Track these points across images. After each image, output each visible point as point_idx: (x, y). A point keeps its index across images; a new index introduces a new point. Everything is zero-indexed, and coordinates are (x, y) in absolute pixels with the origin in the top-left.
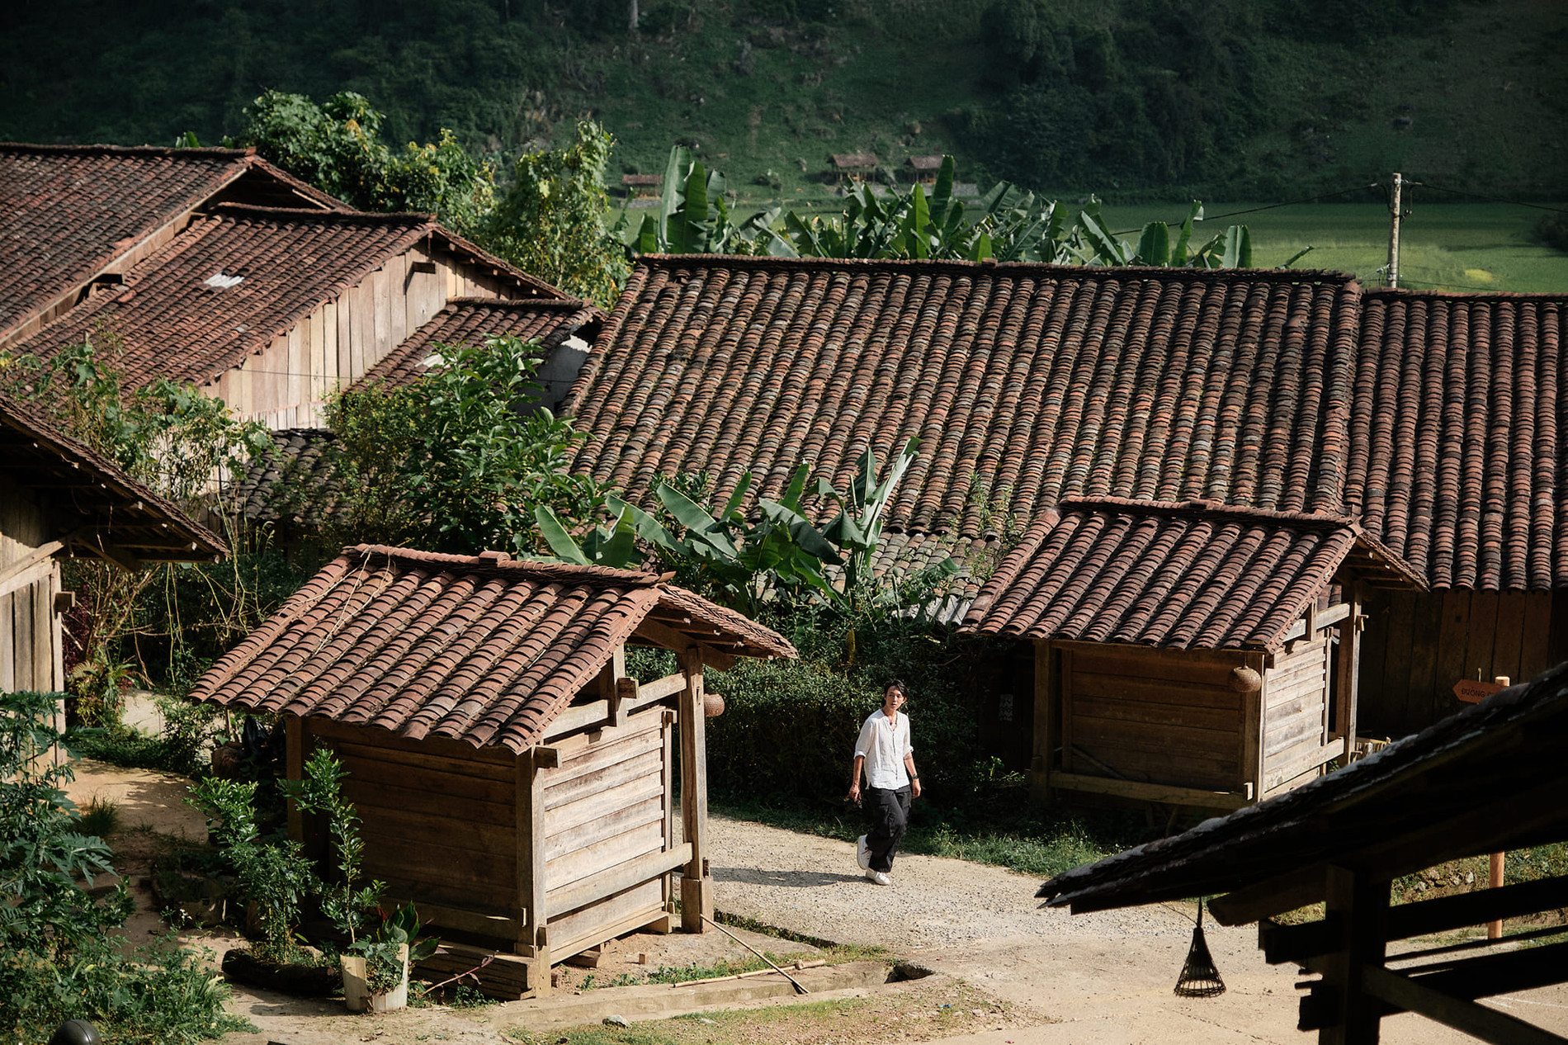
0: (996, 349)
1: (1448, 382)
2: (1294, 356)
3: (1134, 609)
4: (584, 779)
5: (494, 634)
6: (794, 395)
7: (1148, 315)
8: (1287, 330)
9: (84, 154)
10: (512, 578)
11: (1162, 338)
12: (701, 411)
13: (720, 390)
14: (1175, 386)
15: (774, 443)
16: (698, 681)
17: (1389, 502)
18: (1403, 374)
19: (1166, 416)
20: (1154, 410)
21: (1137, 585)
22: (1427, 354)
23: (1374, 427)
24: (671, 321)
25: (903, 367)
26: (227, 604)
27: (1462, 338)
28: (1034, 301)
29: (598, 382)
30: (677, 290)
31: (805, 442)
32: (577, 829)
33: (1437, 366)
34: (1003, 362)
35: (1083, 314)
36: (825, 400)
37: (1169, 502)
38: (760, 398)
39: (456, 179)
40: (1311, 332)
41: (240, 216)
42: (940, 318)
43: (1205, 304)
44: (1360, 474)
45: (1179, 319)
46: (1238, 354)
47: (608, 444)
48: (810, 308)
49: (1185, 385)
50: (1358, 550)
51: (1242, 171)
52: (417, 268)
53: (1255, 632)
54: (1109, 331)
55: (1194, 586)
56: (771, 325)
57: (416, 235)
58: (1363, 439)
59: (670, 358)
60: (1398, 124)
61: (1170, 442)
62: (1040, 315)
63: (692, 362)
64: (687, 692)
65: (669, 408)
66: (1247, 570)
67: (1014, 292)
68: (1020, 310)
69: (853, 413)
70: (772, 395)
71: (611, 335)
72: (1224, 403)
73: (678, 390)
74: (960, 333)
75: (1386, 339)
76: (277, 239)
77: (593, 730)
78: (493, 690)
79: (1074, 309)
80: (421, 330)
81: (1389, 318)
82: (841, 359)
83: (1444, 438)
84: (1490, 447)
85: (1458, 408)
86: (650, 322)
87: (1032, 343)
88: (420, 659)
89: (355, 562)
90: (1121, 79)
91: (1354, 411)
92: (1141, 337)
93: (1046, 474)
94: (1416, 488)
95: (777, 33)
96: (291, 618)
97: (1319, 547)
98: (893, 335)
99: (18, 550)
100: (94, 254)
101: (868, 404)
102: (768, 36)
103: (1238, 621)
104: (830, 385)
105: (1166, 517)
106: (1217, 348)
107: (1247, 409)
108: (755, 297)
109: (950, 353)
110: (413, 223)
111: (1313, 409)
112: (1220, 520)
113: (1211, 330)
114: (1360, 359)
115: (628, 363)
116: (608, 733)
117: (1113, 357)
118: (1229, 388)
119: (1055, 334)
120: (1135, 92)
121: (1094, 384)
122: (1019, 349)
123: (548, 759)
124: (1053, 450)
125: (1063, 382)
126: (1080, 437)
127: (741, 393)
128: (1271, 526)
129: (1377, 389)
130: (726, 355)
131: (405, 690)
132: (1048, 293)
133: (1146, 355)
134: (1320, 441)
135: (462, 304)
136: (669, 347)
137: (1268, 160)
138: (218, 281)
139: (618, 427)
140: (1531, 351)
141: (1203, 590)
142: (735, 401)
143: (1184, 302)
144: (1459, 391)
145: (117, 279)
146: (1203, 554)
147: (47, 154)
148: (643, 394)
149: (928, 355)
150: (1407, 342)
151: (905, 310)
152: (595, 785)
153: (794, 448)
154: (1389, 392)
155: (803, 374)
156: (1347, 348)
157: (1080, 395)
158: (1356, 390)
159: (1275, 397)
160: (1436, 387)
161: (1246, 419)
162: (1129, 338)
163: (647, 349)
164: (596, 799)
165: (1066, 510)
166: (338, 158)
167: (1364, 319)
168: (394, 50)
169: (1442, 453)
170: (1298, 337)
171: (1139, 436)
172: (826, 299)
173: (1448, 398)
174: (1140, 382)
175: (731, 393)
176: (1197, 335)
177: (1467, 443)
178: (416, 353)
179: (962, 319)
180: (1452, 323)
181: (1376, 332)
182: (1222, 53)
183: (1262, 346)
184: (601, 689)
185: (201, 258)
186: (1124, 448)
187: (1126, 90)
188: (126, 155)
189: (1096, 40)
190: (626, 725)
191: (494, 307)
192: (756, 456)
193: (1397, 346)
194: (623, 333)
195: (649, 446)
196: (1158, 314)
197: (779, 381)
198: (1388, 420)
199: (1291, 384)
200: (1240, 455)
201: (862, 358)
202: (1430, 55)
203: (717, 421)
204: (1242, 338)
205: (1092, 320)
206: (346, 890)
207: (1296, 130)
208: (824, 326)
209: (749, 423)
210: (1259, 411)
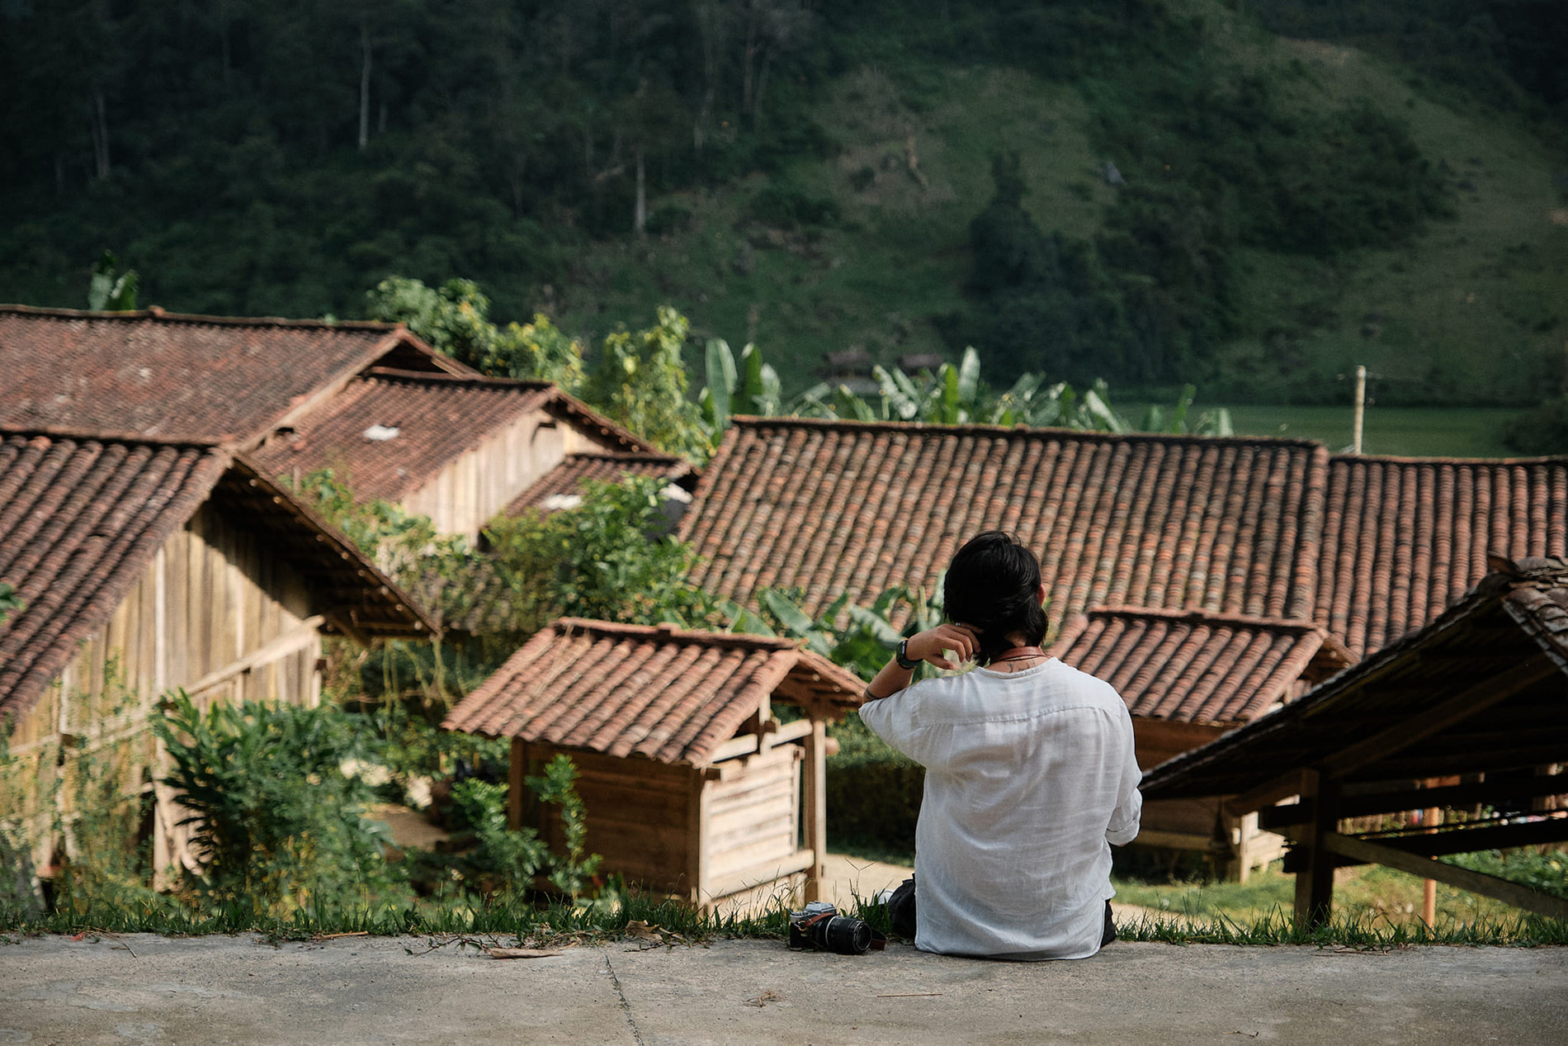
0: (1028, 497)
1: (1399, 530)
2: (1273, 508)
3: (1148, 691)
4: (737, 796)
5: (673, 683)
6: (862, 532)
7: (1152, 473)
8: (1267, 486)
9: (256, 327)
10: (683, 643)
11: (1165, 490)
12: (786, 543)
13: (801, 528)
14: (1175, 528)
15: (846, 570)
16: (820, 727)
17: (1350, 623)
18: (1362, 523)
19: (1168, 554)
20: (1159, 549)
21: (1150, 673)
22: (1382, 509)
23: (1338, 566)
24: (759, 471)
25: (952, 511)
26: (430, 680)
27: (1411, 495)
28: (1059, 459)
29: (700, 519)
30: (762, 446)
31: (873, 570)
32: (731, 834)
33: (1390, 517)
34: (1034, 508)
35: (1100, 470)
36: (888, 535)
37: (1174, 611)
38: (834, 534)
39: (552, 355)
40: (1287, 488)
41: (392, 380)
42: (982, 472)
43: (1201, 464)
44: (1326, 601)
45: (1179, 476)
46: (1227, 505)
47: (710, 570)
48: (874, 462)
49: (1184, 528)
50: (1324, 651)
51: (1216, 375)
52: (543, 425)
53: (1244, 707)
54: (1121, 485)
55: (1194, 675)
56: (841, 477)
57: (542, 398)
58: (1329, 574)
59: (759, 502)
60: (1366, 333)
61: (1172, 573)
62: (1064, 471)
63: (777, 505)
64: (811, 736)
65: (759, 541)
66: (1237, 662)
67: (1043, 453)
68: (1047, 467)
69: (911, 548)
70: (845, 531)
71: (708, 482)
72: (1215, 544)
73: (766, 526)
74: (998, 484)
75: (1348, 494)
76: (424, 401)
77: (743, 758)
78: (676, 721)
79: (1092, 468)
80: (544, 478)
81: (1351, 479)
82: (900, 506)
83: (1395, 574)
84: (1432, 582)
85: (1406, 551)
86: (742, 471)
87: (1057, 493)
88: (617, 700)
89: (560, 631)
90: (1103, 286)
91: (1322, 552)
92: (1148, 489)
93: (1071, 598)
94: (1371, 613)
95: (775, 235)
96: (514, 671)
97: (1293, 646)
98: (943, 485)
99: (291, 621)
100: (273, 409)
101: (923, 540)
102: (765, 238)
103: (1230, 701)
104: (892, 524)
105: (1172, 623)
106: (1210, 499)
107: (1234, 548)
108: (827, 453)
109: (990, 501)
110: (541, 387)
111: (1288, 549)
112: (1215, 625)
113: (1205, 485)
114: (1327, 509)
115: (724, 504)
116: (754, 762)
117: (1124, 506)
118: (1220, 531)
119: (1076, 487)
120: (1116, 297)
121: (1109, 527)
122: (1047, 499)
123: (714, 775)
124: (1076, 579)
125: (1083, 525)
126: (1098, 569)
127: (819, 530)
128: (1256, 630)
129: (1341, 535)
130: (805, 499)
131: (606, 723)
132: (1070, 454)
133: (1152, 505)
134: (1294, 574)
135: (578, 457)
136: (757, 492)
137: (1242, 364)
138: (376, 432)
139: (718, 556)
140: (1466, 506)
141: (1202, 678)
142: (814, 537)
143: (1183, 463)
144: (1408, 537)
145: (291, 430)
146: (1202, 650)
147: (223, 325)
148: (737, 530)
149: (972, 502)
150: (1365, 497)
151: (952, 465)
152: (744, 801)
153: (863, 574)
154: (1350, 537)
155: (869, 516)
156: (1316, 501)
157: (1098, 535)
158: (1323, 535)
159: (1257, 539)
160: (1389, 533)
161: (1233, 557)
162: (1137, 491)
163: (738, 494)
164: (744, 812)
165: (1093, 617)
166: (454, 335)
167: (1331, 479)
168: (411, 244)
169: (1393, 586)
170: (1276, 492)
171: (1145, 569)
172: (887, 455)
173: (1398, 543)
174: (1147, 525)
175: (810, 530)
176: (1193, 489)
177: (1413, 578)
178: (541, 496)
179: (1000, 474)
180: (1402, 483)
181: (1340, 488)
182: (1199, 262)
183: (1247, 500)
184: (750, 727)
185: (361, 414)
186: (1134, 578)
187: (1108, 295)
188: (293, 328)
189: (1079, 248)
190: (767, 757)
191: (605, 460)
192: (833, 580)
193: (1357, 501)
194: (718, 481)
195: (744, 571)
196: (1162, 471)
197: (849, 519)
198: (1348, 559)
199: (1270, 529)
200: (1229, 585)
201: (918, 504)
202: (1397, 268)
203: (799, 552)
204: (1230, 491)
205: (1107, 475)
206: (571, 864)
207: (1270, 335)
208: (885, 477)
209: (825, 555)
210: (1244, 551)
